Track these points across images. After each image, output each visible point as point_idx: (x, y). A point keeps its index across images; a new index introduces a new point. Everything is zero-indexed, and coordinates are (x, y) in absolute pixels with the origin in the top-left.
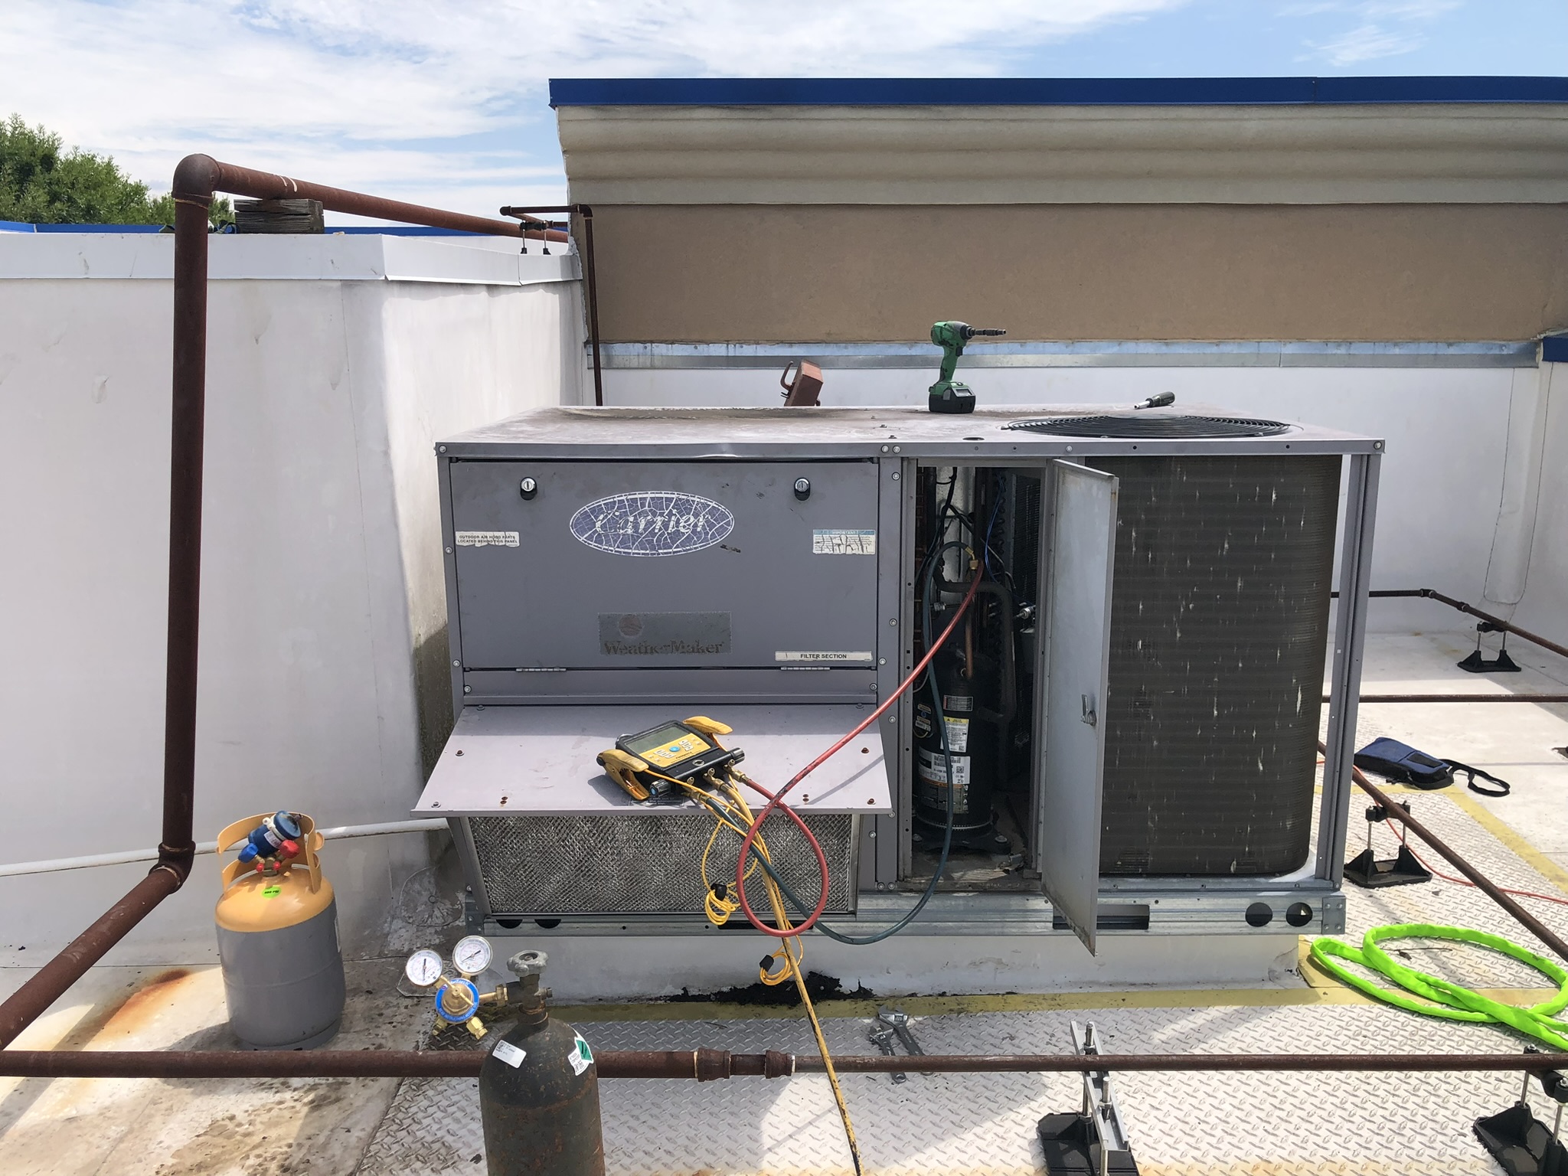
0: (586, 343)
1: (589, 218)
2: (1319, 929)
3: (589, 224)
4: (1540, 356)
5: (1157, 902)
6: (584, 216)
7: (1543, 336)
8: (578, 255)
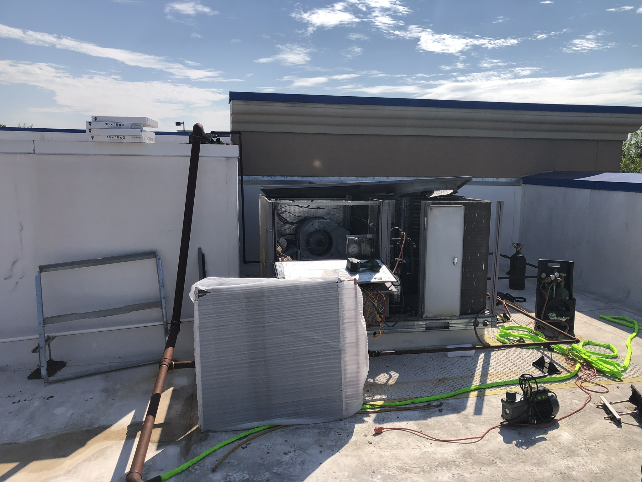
2: (490, 327)
3: (240, 138)
4: (522, 183)
5: (451, 321)
6: (239, 135)
7: (522, 177)
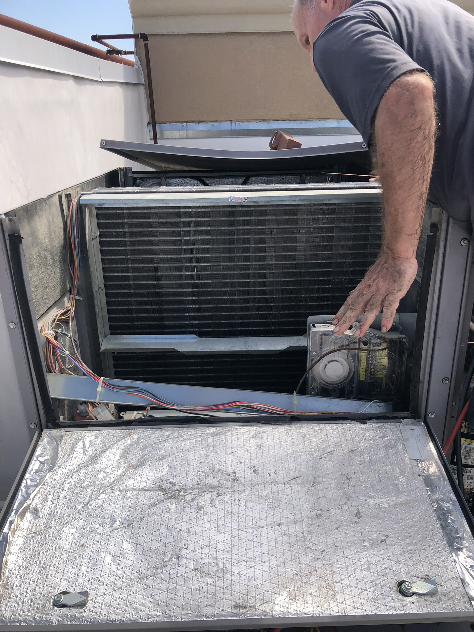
0: (149, 124)
1: (147, 42)
3: (146, 46)
6: (143, 41)
8: (141, 68)
